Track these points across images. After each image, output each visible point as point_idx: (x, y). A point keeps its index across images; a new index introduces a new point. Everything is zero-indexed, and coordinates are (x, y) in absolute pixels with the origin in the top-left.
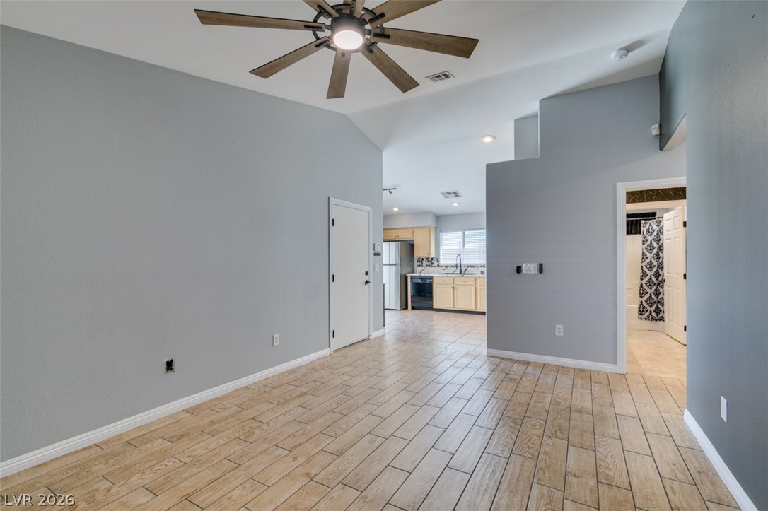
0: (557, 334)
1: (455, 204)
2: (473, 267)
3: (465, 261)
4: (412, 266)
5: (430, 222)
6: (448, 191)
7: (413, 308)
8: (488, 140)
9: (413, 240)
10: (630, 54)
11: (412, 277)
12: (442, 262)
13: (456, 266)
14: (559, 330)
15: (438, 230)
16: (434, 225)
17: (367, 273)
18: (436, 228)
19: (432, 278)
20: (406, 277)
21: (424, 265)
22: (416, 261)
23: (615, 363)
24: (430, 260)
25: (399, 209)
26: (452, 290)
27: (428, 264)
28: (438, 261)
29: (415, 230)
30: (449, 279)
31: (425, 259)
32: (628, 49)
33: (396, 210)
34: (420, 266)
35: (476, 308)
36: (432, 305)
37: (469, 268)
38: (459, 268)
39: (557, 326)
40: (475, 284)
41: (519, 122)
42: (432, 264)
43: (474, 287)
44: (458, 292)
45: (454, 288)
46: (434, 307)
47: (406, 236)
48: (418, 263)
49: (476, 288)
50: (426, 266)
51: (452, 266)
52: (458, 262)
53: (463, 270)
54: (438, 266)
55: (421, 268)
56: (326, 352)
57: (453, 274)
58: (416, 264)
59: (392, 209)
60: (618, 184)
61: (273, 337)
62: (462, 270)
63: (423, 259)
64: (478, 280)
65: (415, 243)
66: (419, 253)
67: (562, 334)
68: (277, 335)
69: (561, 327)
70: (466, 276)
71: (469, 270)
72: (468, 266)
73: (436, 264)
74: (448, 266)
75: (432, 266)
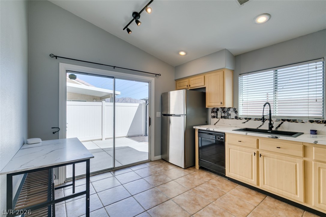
2: (294, 121)
3: (277, 113)
4: (206, 117)
5: (224, 63)
7: (202, 168)
9: (205, 88)
11: (200, 131)
12: (242, 113)
13: (263, 119)
15: (236, 74)
18: (233, 71)
20: (194, 130)
21: (219, 116)
22: (210, 111)
24: (226, 110)
25: (187, 53)
26: (255, 158)
27: (223, 115)
28: (236, 112)
29: (207, 76)
31: (220, 110)
33: (182, 53)
34: (214, 117)
36: (224, 171)
37: (286, 123)
38: (267, 122)
40: (305, 155)
42: (229, 115)
43: (301, 161)
44: (265, 163)
45: (258, 155)
46: (227, 175)
47: (197, 83)
48: (213, 114)
49: (305, 164)
50: (222, 117)
51: (256, 119)
52: (266, 113)
53: (275, 125)
54: (236, 118)
55: (215, 120)
58: (210, 114)
59: (178, 53)
62: (272, 126)
63: (218, 110)
65: (207, 91)
66: (212, 102)
70: (281, 137)
71: (286, 127)
72: (284, 120)
73: (233, 115)
74: (250, 119)
75: (228, 118)
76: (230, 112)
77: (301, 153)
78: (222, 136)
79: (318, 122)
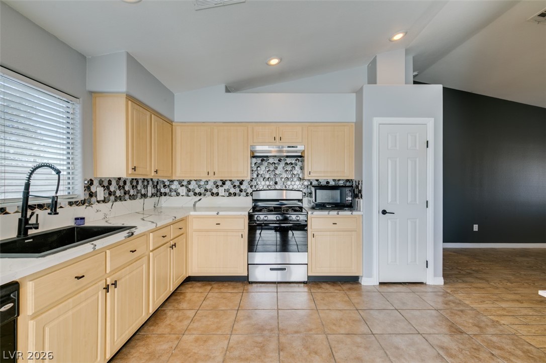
79: (77, 203)
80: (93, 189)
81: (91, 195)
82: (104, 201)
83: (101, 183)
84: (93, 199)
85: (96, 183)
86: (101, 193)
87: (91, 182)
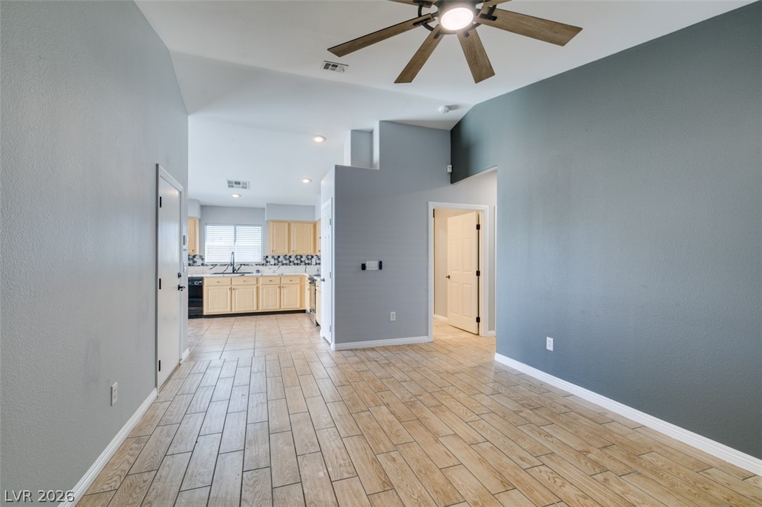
0: (392, 319)
1: (236, 196)
2: (248, 265)
3: (238, 260)
5: (194, 212)
6: (238, 180)
8: (319, 140)
10: (450, 112)
12: (206, 261)
13: (229, 265)
14: (393, 316)
15: (203, 222)
16: (199, 217)
17: (179, 276)
18: (200, 220)
19: (202, 279)
23: (427, 335)
26: (229, 291)
28: (202, 259)
30: (226, 280)
32: (450, 108)
35: (257, 309)
36: (202, 311)
37: (243, 266)
38: (231, 267)
39: (392, 313)
40: (257, 283)
41: (356, 134)
42: (194, 262)
43: (255, 287)
44: (236, 294)
45: (231, 289)
46: (205, 314)
49: (257, 288)
51: (221, 265)
52: (231, 260)
54: (203, 264)
56: (154, 393)
57: (223, 273)
60: (430, 203)
61: (112, 388)
62: (235, 269)
64: (261, 280)
67: (394, 319)
68: (115, 385)
69: (394, 313)
70: (246, 275)
71: (243, 269)
72: (241, 265)
73: (199, 262)
74: (216, 265)
75: (193, 265)
76: (195, 259)
77: (255, 282)
78: (201, 280)
79: (259, 265)
80: (268, 260)
81: (267, 262)
82: (275, 264)
83: (273, 257)
84: (268, 264)
85: (270, 257)
86: (273, 262)
87: (267, 257)
